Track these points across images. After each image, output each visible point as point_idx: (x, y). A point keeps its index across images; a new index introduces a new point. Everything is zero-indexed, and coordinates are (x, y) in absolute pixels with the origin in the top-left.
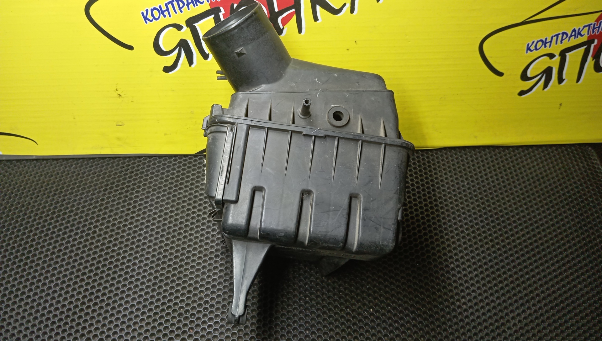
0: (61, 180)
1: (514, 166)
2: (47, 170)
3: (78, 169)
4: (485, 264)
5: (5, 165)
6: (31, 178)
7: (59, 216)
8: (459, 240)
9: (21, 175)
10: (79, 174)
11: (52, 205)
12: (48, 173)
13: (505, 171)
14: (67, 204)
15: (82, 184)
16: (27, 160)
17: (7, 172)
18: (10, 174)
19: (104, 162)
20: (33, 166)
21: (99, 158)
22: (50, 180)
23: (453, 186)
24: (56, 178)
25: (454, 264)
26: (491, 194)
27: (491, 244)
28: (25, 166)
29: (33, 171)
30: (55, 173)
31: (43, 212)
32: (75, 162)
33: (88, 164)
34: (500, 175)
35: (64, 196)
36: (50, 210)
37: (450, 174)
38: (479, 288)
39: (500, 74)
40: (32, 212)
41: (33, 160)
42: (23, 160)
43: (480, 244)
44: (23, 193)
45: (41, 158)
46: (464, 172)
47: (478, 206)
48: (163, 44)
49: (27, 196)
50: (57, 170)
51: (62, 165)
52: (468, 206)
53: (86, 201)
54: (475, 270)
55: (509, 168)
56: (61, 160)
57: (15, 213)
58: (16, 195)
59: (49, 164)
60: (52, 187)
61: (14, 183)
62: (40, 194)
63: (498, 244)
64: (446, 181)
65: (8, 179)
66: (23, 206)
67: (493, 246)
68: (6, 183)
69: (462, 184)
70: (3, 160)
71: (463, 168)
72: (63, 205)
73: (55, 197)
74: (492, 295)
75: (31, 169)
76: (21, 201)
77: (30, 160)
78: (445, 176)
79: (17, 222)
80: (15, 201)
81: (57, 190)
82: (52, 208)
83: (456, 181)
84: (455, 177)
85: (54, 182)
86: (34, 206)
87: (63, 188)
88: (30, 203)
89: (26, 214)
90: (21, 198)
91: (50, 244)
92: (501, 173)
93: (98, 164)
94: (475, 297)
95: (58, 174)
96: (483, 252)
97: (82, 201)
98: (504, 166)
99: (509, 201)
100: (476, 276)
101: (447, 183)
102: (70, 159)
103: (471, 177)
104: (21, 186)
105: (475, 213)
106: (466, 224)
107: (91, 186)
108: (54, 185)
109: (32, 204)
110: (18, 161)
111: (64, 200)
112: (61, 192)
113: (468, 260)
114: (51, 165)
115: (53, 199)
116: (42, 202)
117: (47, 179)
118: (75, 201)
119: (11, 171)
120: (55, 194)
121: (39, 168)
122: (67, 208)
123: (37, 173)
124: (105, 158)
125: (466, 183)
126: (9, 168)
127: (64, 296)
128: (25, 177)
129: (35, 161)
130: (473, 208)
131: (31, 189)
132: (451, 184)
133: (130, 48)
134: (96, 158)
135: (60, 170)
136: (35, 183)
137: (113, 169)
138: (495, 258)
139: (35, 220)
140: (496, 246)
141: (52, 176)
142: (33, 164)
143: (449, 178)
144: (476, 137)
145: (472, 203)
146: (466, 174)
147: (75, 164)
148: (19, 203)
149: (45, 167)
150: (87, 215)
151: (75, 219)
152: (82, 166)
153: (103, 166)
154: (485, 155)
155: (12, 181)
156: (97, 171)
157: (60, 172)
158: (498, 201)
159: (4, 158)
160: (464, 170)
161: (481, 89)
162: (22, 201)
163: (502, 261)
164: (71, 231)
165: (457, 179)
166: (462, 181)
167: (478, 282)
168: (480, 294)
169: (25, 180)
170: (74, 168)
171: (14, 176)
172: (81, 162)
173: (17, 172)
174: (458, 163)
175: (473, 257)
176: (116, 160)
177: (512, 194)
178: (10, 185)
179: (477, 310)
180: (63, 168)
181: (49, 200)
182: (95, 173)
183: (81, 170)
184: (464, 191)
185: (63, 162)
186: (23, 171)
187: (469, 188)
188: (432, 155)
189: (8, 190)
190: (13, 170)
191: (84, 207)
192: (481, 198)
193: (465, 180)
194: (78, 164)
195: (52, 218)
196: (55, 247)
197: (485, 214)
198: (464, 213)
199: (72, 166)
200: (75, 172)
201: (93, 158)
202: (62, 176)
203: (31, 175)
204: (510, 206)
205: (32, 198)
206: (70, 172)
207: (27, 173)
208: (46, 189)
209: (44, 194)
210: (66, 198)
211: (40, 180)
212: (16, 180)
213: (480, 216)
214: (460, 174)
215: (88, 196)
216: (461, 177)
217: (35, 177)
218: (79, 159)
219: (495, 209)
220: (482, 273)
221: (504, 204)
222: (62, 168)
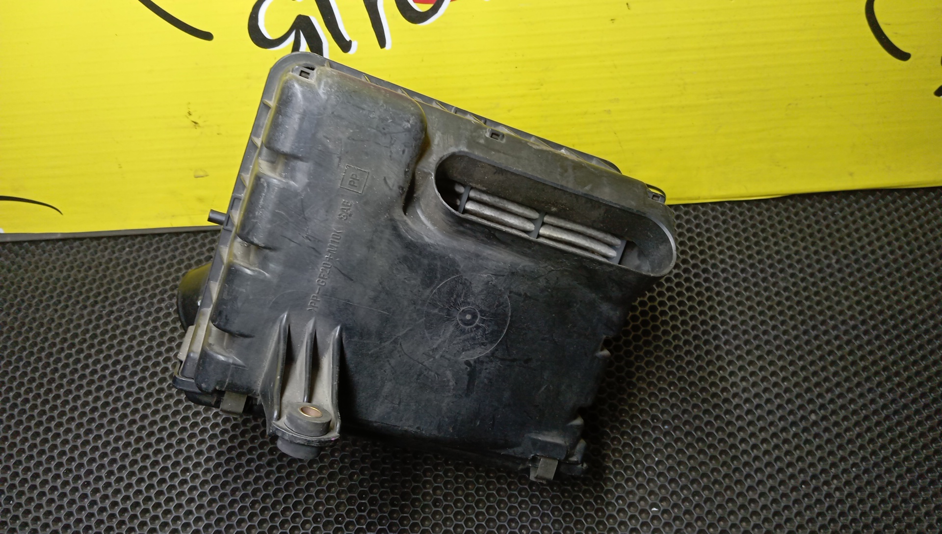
0: (105, 276)
1: (921, 226)
2: (81, 258)
3: (134, 254)
4: (875, 412)
5: (10, 251)
6: (54, 273)
7: (104, 341)
8: (824, 369)
9: (37, 267)
10: (136, 265)
11: (90, 321)
12: (83, 264)
13: (906, 235)
14: (117, 319)
15: (141, 282)
16: (47, 241)
17: (13, 263)
18: (20, 267)
19: (179, 241)
20: (57, 251)
21: (170, 233)
22: (87, 277)
23: (809, 266)
24: (97, 272)
25: (817, 414)
26: (881, 279)
27: (885, 374)
28: (44, 252)
29: (58, 259)
30: (96, 262)
31: (75, 336)
32: (130, 242)
33: (151, 244)
34: (897, 244)
35: (111, 305)
36: (87, 331)
37: (803, 244)
38: (864, 459)
39: (903, 56)
40: (57, 334)
41: (58, 240)
42: (41, 241)
43: (865, 375)
44: (41, 301)
45: (71, 236)
46: (829, 240)
47: (858, 303)
48: (266, 26)
49: (48, 306)
50: (98, 258)
51: (106, 249)
52: (839, 303)
53: (149, 314)
54: (857, 424)
55: (914, 231)
56: (105, 239)
57: (27, 339)
58: (30, 306)
59: (84, 247)
60: (91, 289)
61: (25, 283)
62: (70, 303)
63: (897, 374)
64: (797, 257)
65: (16, 275)
66: (42, 325)
67: (888, 379)
68: (12, 283)
69: (827, 262)
70: (8, 242)
71: (827, 231)
72: (109, 322)
73: (97, 308)
74: (888, 471)
75: (54, 258)
76: (37, 316)
77: (53, 240)
78: (794, 249)
79: (32, 354)
80: (27, 316)
81: (99, 294)
82: (91, 327)
83: (815, 257)
84: (813, 249)
85: (94, 280)
86: (60, 325)
87: (110, 289)
88: (53, 320)
89: (46, 339)
90: (37, 310)
91: (88, 393)
92: (897, 239)
93: (169, 245)
94: (857, 477)
95: (100, 264)
96: (870, 390)
97: (142, 314)
98: (902, 226)
99: (915, 293)
100: (859, 435)
101: (799, 261)
102: (120, 237)
103: (843, 248)
104: (37, 288)
105: (852, 317)
106: (837, 337)
107: (157, 286)
108: (94, 286)
109: (57, 321)
110: (32, 242)
111: (112, 312)
112: (107, 298)
113: (843, 407)
114: (89, 248)
115: (93, 312)
116: (75, 316)
117: (82, 275)
118: (130, 313)
119: (21, 261)
120: (96, 303)
121: (68, 255)
122: (118, 327)
123: (65, 264)
124: (181, 233)
125: (834, 261)
126: (17, 255)
127: (115, 486)
128: (44, 272)
129: (61, 243)
130: (850, 308)
131: (55, 294)
132: (807, 262)
133: (207, 36)
134: (164, 234)
135: (103, 256)
136: (61, 282)
137: (195, 253)
138: (893, 401)
139: (62, 350)
140: (895, 379)
141: (90, 268)
142: (58, 247)
143: (802, 251)
144: (851, 174)
145: (847, 298)
146: (832, 244)
147: (129, 247)
148: (34, 319)
149: (78, 252)
150: (152, 339)
151: (131, 347)
152: (141, 248)
153: (177, 249)
154: (868, 206)
155: (23, 279)
156: (167, 257)
157: (103, 260)
158: (895, 293)
159: (9, 239)
160: (830, 235)
161: (866, 85)
162: (41, 316)
163: (905, 406)
164: (124, 368)
165: (816, 253)
166: (826, 257)
167: (862, 447)
168: (866, 471)
169: (44, 276)
170: (127, 254)
171: (26, 271)
172: (139, 242)
173: (30, 263)
174: (817, 222)
175: (852, 401)
176: (199, 237)
177: (920, 279)
178: (19, 288)
179: (861, 501)
180: (109, 253)
181: (85, 312)
182: (164, 261)
183: (139, 257)
184: (831, 275)
185: (109, 241)
186: (41, 261)
187: (840, 270)
188: (768, 210)
189: (16, 297)
190: (23, 259)
191: (146, 324)
192: (864, 289)
193: (832, 256)
194: (134, 245)
195: (92, 346)
196: (97, 399)
197: (872, 317)
198: (832, 318)
199: (124, 249)
200: (128, 261)
201: (160, 235)
202: (108, 268)
203: (55, 268)
204: (918, 302)
205: (56, 311)
206: (121, 261)
207: (47, 263)
208: (81, 293)
209: (78, 302)
210: (115, 308)
211: (69, 276)
212: (29, 277)
213: (864, 322)
214: (821, 244)
215: (152, 304)
216: (824, 248)
217: (61, 271)
218: (136, 236)
219: (889, 307)
220: (869, 429)
221: (907, 298)
222: (106, 253)
